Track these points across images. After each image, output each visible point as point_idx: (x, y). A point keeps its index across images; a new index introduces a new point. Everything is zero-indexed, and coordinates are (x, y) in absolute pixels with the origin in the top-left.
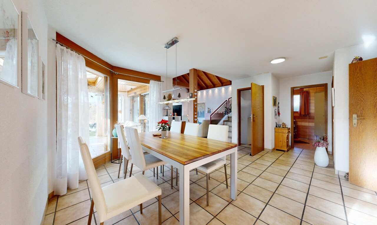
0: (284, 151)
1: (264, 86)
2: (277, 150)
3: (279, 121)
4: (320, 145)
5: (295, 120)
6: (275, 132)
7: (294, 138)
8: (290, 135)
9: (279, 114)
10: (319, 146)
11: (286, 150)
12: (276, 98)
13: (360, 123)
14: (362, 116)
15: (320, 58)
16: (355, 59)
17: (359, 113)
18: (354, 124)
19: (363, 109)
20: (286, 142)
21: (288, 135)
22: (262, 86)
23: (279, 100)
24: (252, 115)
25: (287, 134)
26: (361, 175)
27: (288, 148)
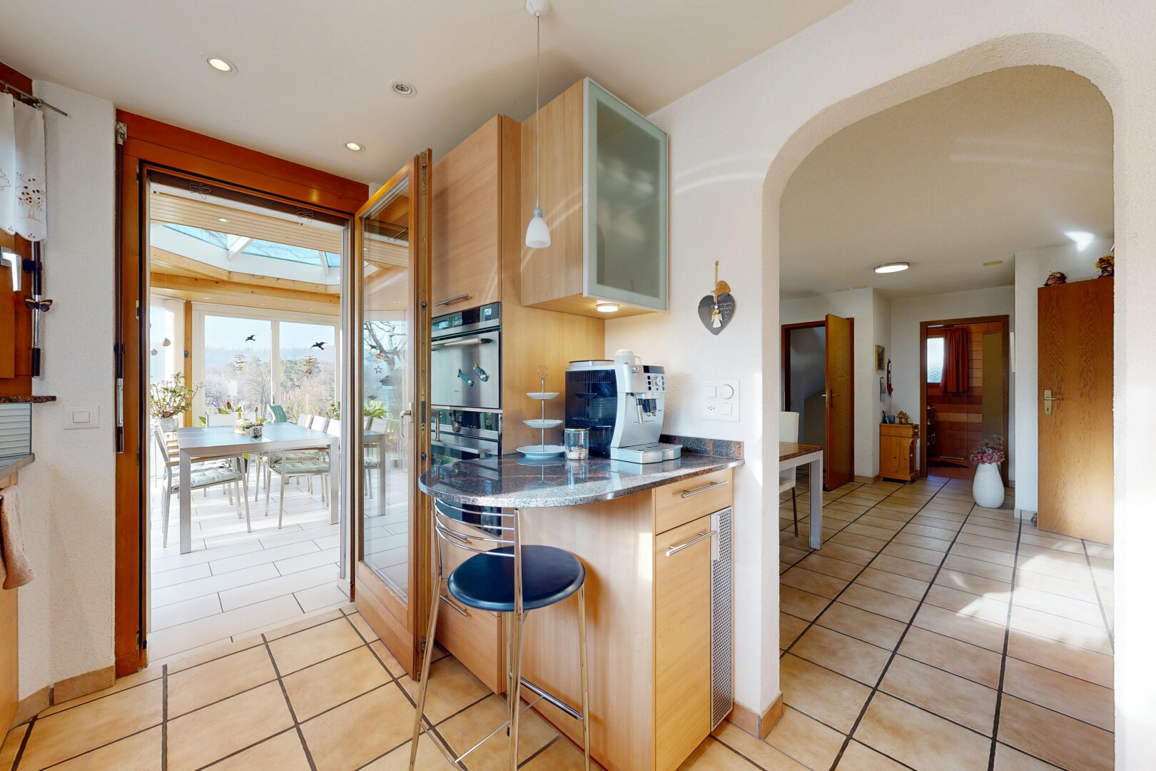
0: (903, 482)
1: (853, 318)
2: (886, 480)
3: (890, 409)
4: (985, 459)
5: (931, 406)
6: (881, 435)
7: (929, 455)
8: (918, 441)
9: (890, 390)
10: (983, 462)
11: (908, 478)
12: (883, 349)
13: (1058, 408)
14: (1060, 394)
15: (985, 264)
16: (1052, 277)
17: (1056, 387)
18: (1046, 409)
19: (1062, 380)
20: (908, 458)
21: (913, 443)
22: (848, 319)
23: (892, 355)
24: (827, 393)
25: (911, 440)
26: (1058, 510)
27: (912, 474)
